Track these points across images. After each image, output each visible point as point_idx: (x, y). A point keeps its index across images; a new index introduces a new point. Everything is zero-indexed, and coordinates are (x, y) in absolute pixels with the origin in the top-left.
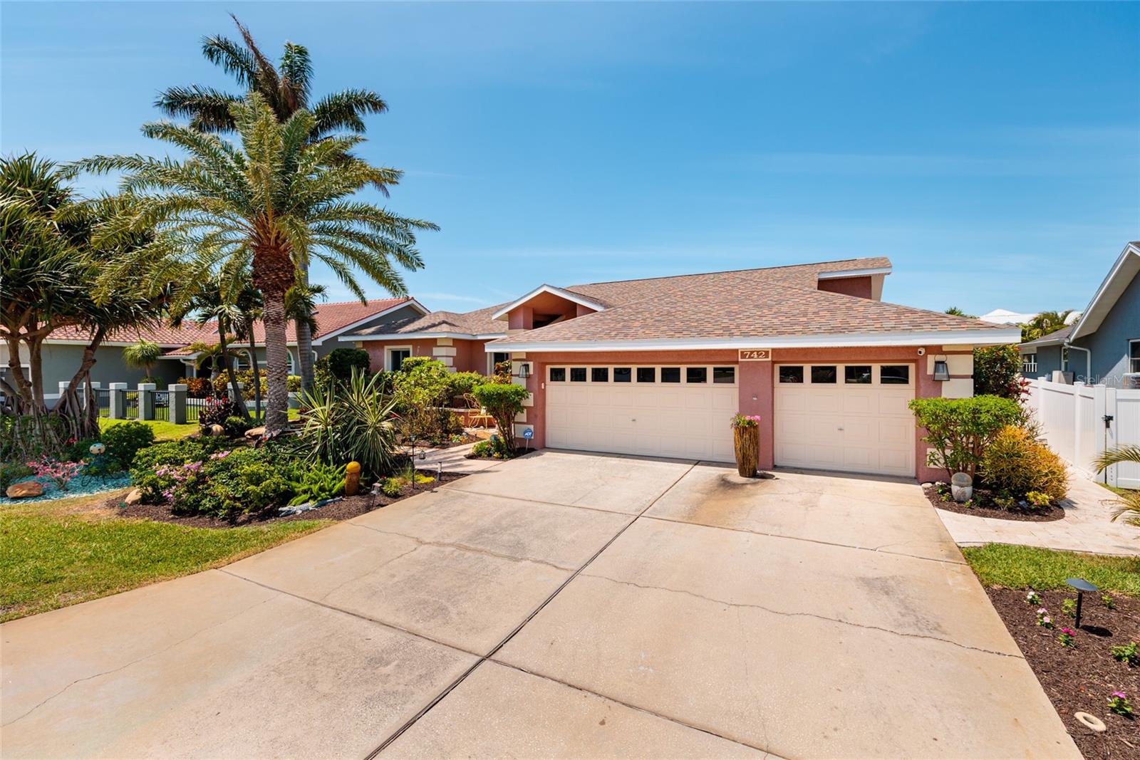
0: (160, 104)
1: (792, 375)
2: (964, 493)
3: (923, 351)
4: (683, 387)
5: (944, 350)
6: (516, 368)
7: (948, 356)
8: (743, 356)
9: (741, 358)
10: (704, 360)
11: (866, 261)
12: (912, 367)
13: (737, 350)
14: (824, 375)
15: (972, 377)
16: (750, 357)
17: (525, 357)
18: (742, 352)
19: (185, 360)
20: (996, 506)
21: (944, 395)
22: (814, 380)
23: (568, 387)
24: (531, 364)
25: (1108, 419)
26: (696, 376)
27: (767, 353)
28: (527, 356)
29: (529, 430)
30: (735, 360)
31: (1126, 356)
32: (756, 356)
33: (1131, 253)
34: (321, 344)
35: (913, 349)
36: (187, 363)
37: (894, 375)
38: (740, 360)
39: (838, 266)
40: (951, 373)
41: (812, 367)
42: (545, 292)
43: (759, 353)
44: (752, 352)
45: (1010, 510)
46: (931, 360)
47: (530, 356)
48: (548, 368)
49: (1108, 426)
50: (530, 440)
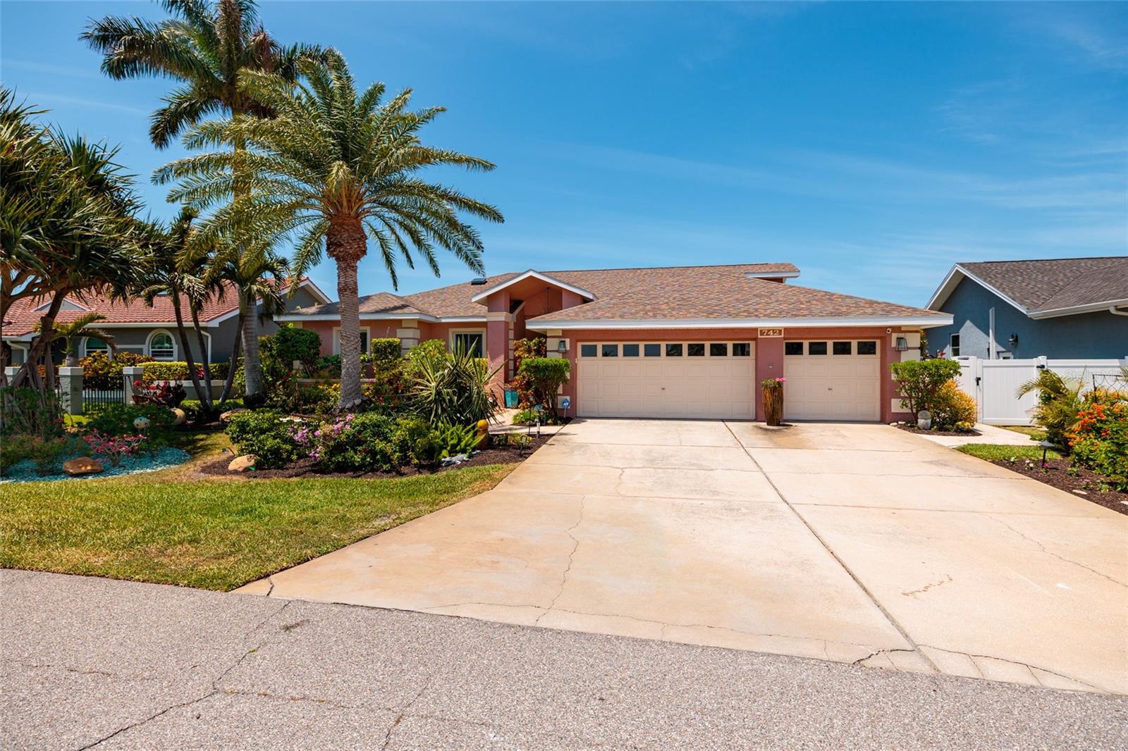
0: (87, 36)
1: (794, 349)
2: (927, 424)
3: (890, 330)
4: (707, 360)
5: (902, 329)
6: (552, 344)
7: (907, 334)
8: (762, 333)
9: (761, 335)
10: (726, 337)
11: (777, 265)
12: (878, 342)
13: (757, 329)
14: (818, 349)
15: (919, 348)
16: (767, 335)
17: (561, 334)
18: (761, 331)
19: (12, 342)
20: (947, 430)
21: (902, 361)
22: (811, 353)
23: (599, 362)
24: (568, 341)
25: (978, 379)
26: (719, 350)
27: (780, 331)
28: (563, 334)
29: (566, 400)
30: (755, 337)
31: (948, 346)
32: (772, 334)
33: (957, 270)
34: (218, 326)
35: (884, 329)
36: (14, 346)
37: (867, 349)
38: (759, 336)
39: (757, 268)
40: (909, 346)
41: (810, 343)
42: (531, 277)
43: (774, 331)
44: (769, 331)
45: (956, 431)
46: (895, 336)
47: (566, 333)
48: (579, 345)
49: (978, 384)
50: (567, 409)
